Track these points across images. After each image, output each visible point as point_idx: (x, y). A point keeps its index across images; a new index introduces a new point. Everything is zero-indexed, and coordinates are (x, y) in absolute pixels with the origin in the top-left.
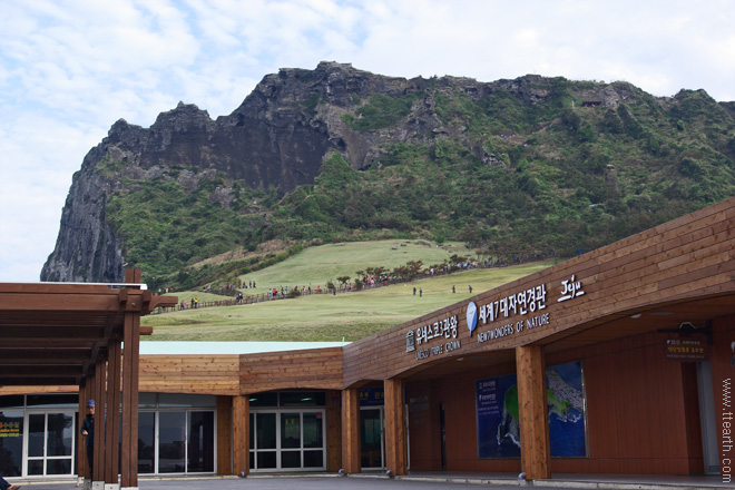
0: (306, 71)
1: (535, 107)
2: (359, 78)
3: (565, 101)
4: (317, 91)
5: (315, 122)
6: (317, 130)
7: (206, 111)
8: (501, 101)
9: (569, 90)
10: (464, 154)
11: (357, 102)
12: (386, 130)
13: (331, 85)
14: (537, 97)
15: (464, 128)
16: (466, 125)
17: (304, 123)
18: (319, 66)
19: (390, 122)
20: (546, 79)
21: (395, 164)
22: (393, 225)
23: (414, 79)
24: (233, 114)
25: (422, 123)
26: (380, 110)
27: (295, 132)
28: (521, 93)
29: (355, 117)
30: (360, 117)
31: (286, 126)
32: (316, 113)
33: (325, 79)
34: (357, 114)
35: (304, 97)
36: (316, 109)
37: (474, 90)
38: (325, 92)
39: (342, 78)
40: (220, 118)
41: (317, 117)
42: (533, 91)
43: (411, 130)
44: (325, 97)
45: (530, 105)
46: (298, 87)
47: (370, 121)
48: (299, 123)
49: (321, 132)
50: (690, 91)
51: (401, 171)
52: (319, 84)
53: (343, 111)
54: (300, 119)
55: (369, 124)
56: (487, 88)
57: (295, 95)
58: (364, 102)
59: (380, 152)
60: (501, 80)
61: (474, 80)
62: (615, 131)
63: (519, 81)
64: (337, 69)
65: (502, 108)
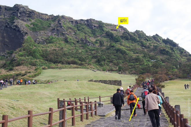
0: (9, 7)
1: (94, 30)
2: (30, 12)
3: (105, 29)
4: (14, 15)
5: (14, 26)
6: (15, 29)
8: (82, 26)
9: (105, 25)
10: (78, 42)
11: (30, 21)
12: (43, 31)
13: (20, 13)
14: (95, 26)
15: (74, 33)
16: (75, 32)
17: (8, 26)
18: (15, 5)
19: (44, 29)
20: (96, 21)
21: (52, 43)
23: (50, 15)
25: (57, 30)
26: (39, 24)
27: (4, 30)
28: (88, 25)
29: (30, 26)
30: (32, 26)
32: (14, 22)
33: (18, 11)
34: (31, 25)
35: (9, 17)
36: (14, 21)
37: (72, 22)
38: (17, 15)
39: (25, 11)
41: (15, 24)
42: (93, 24)
43: (53, 32)
44: (18, 18)
45: (92, 29)
46: (6, 12)
47: (36, 28)
48: (6, 26)
49: (17, 30)
50: (139, 31)
51: (56, 45)
52: (15, 12)
53: (25, 23)
54: (7, 24)
55: (35, 29)
56: (76, 22)
57: (4, 15)
58: (33, 21)
59: (42, 39)
60: (81, 20)
61: (72, 18)
62: (127, 39)
63: (87, 21)
64: (23, 7)
65: (83, 29)
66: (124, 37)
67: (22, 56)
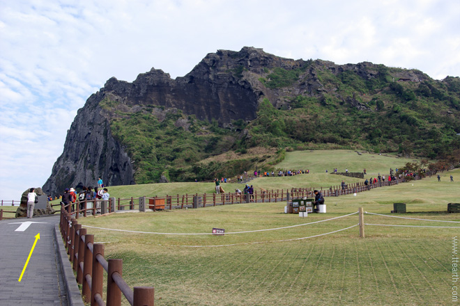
0: (234, 52)
1: (370, 81)
2: (266, 58)
3: (388, 78)
4: (241, 64)
5: (242, 82)
6: (243, 87)
7: (168, 74)
8: (350, 76)
9: (388, 72)
10: (341, 104)
11: (266, 72)
12: (286, 88)
13: (251, 61)
14: (371, 75)
15: (336, 89)
16: (337, 87)
17: (234, 82)
18: (243, 49)
19: (288, 84)
20: (375, 65)
21: (300, 107)
22: (333, 141)
23: (298, 61)
24: (187, 76)
25: (309, 85)
26: (281, 76)
27: (228, 87)
28: (360, 72)
29: (266, 80)
30: (269, 80)
31: (223, 84)
32: (243, 76)
33: (247, 57)
34: (268, 78)
35: (234, 67)
36: (243, 74)
37: (333, 69)
38: (247, 65)
39: (258, 57)
40: (178, 78)
41: (244, 79)
42: (369, 71)
43: (302, 89)
44: (248, 68)
45: (367, 79)
46: (229, 61)
47: (276, 83)
48: (231, 82)
49: (247, 88)
50: (453, 77)
51: (306, 111)
52: (243, 60)
53: (259, 76)
54: (231, 80)
55: (274, 84)
56: (340, 68)
57: (228, 66)
58: (271, 72)
59: (285, 101)
60: (348, 64)
61: (333, 63)
62: (426, 95)
63: (359, 65)
64: (255, 51)
65: (352, 80)
66: (422, 92)
67: (257, 132)
